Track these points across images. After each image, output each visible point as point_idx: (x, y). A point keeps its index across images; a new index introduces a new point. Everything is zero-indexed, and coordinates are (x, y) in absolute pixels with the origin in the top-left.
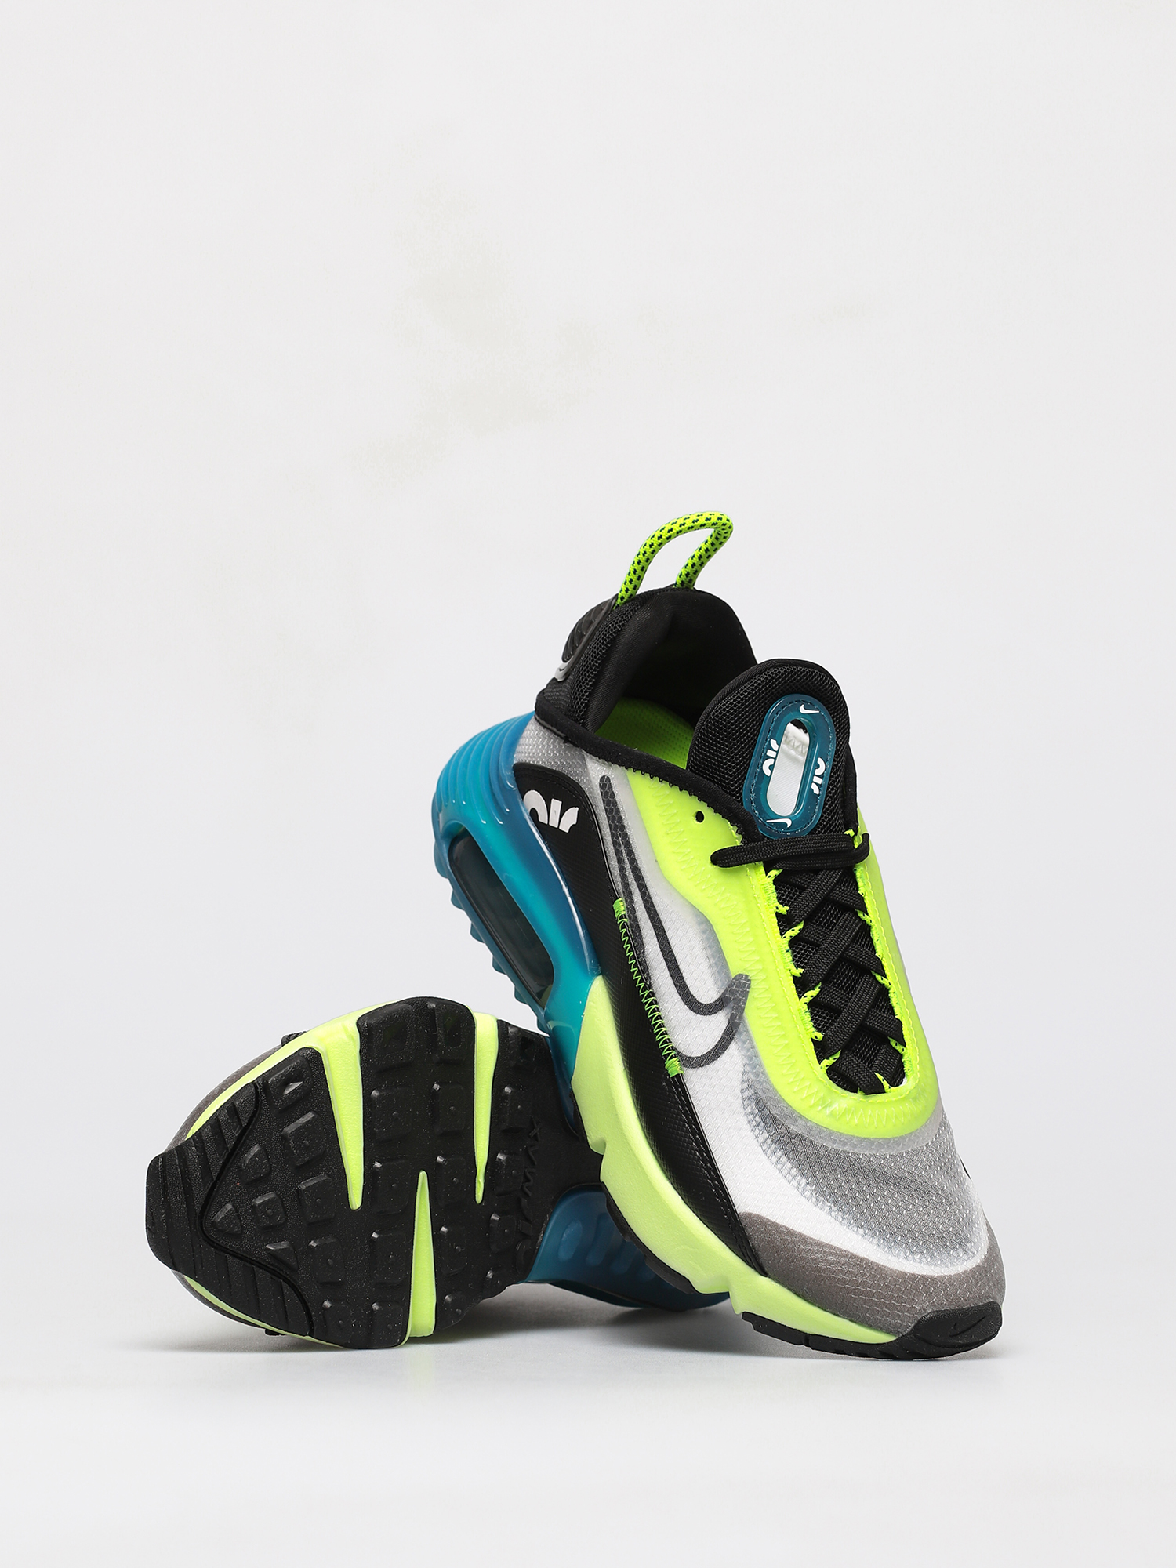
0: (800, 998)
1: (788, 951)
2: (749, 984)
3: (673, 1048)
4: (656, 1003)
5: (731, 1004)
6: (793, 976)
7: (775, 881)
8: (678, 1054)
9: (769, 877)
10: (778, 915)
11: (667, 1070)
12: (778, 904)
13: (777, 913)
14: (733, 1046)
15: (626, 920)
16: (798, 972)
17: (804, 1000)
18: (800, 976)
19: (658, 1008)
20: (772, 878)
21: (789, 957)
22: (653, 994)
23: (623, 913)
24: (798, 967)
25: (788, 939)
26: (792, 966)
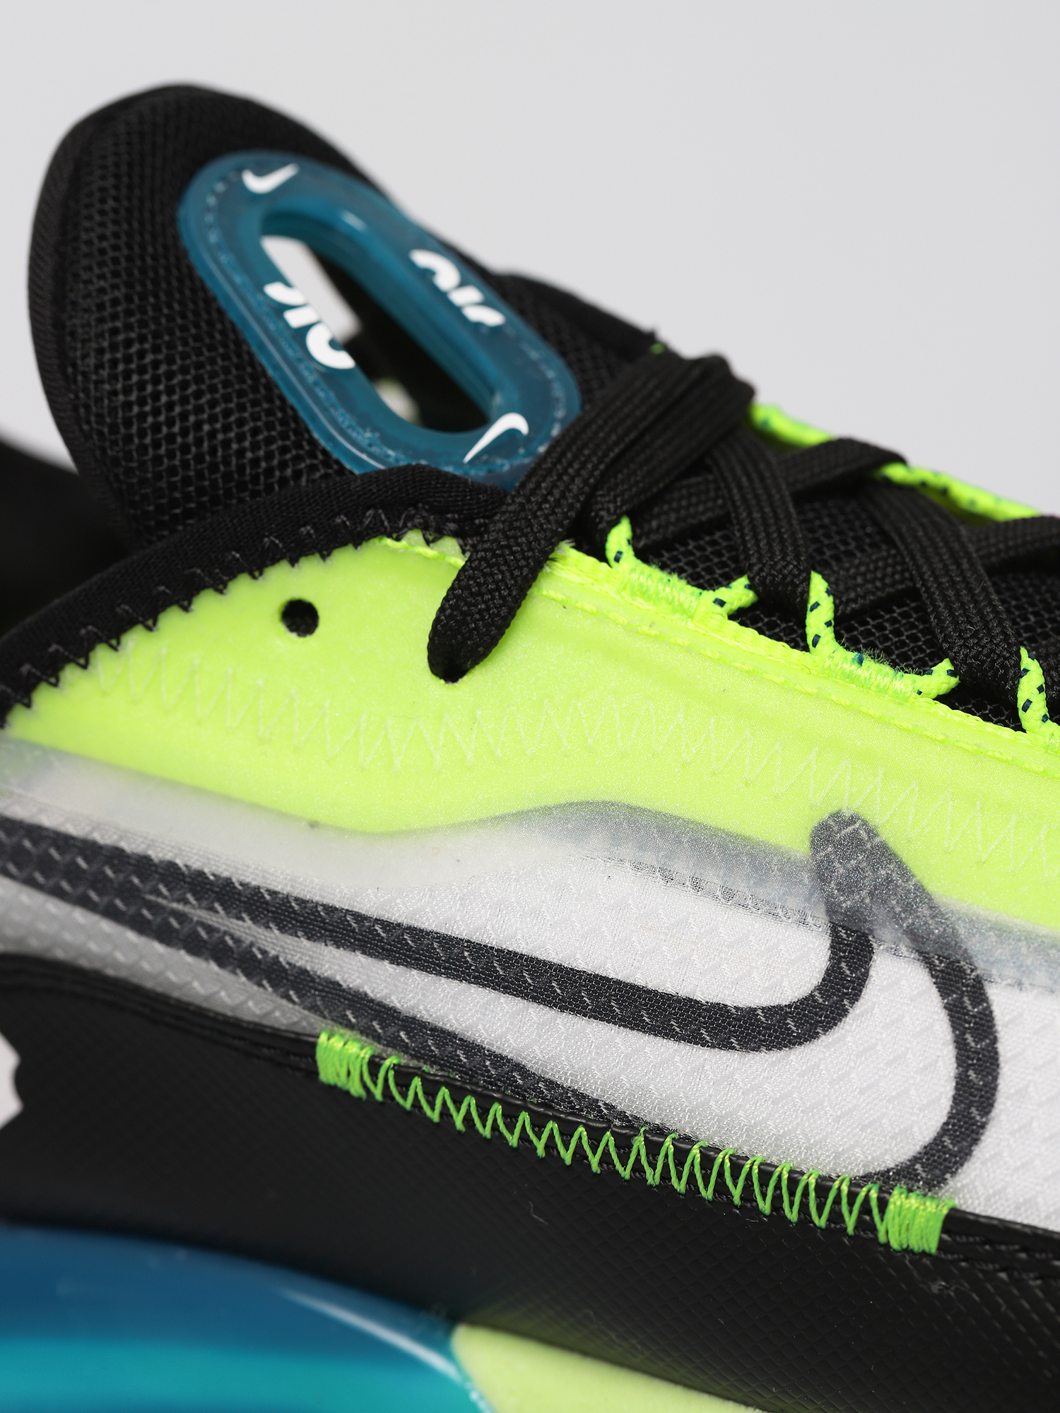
0: (1018, 727)
1: (861, 662)
2: (865, 823)
3: (856, 1184)
4: (689, 1140)
5: (880, 913)
6: (941, 699)
7: (643, 554)
8: (887, 1180)
9: (617, 559)
10: (741, 616)
11: (908, 1251)
12: (709, 595)
13: (732, 617)
14: (1001, 999)
15: (392, 1060)
16: (941, 677)
17: (1027, 718)
18: (954, 681)
19: (709, 1148)
20: (628, 553)
21: (877, 672)
22: (661, 1131)
23: (366, 1053)
24: (923, 667)
25: (828, 635)
26: (908, 682)
